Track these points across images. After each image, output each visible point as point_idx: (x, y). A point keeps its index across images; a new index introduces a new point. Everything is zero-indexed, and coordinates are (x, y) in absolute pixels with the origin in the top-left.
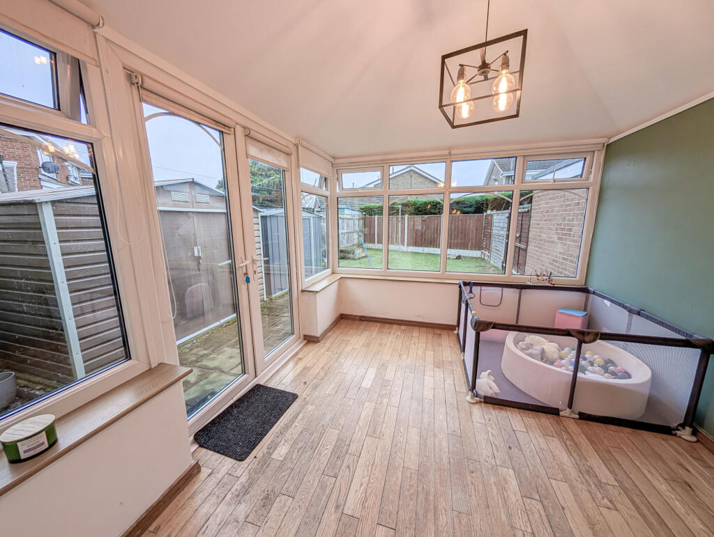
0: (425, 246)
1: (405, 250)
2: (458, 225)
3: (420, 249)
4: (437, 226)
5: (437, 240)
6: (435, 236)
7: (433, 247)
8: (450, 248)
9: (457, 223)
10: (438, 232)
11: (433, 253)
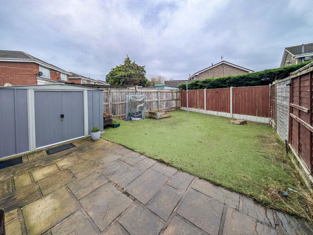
0: (218, 111)
1: (205, 113)
2: (245, 95)
3: (215, 113)
4: (227, 96)
5: (227, 107)
6: (226, 103)
7: (225, 112)
8: (239, 113)
9: (243, 93)
10: (228, 101)
11: (225, 116)
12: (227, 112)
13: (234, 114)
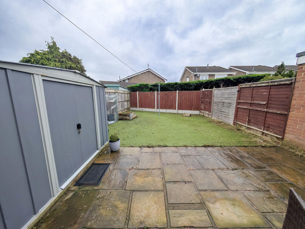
0: (167, 109)
3: (164, 111)
4: (174, 97)
5: (174, 105)
6: (173, 103)
7: (172, 109)
8: (182, 110)
9: (185, 96)
10: (175, 101)
11: (172, 112)
12: (174, 109)
13: (178, 110)
